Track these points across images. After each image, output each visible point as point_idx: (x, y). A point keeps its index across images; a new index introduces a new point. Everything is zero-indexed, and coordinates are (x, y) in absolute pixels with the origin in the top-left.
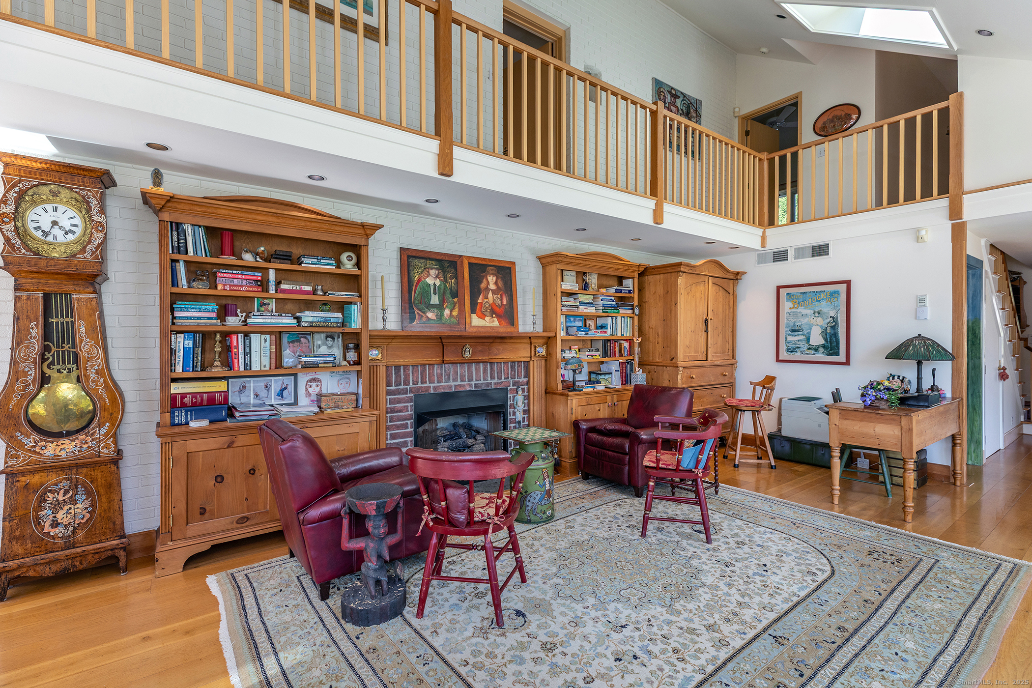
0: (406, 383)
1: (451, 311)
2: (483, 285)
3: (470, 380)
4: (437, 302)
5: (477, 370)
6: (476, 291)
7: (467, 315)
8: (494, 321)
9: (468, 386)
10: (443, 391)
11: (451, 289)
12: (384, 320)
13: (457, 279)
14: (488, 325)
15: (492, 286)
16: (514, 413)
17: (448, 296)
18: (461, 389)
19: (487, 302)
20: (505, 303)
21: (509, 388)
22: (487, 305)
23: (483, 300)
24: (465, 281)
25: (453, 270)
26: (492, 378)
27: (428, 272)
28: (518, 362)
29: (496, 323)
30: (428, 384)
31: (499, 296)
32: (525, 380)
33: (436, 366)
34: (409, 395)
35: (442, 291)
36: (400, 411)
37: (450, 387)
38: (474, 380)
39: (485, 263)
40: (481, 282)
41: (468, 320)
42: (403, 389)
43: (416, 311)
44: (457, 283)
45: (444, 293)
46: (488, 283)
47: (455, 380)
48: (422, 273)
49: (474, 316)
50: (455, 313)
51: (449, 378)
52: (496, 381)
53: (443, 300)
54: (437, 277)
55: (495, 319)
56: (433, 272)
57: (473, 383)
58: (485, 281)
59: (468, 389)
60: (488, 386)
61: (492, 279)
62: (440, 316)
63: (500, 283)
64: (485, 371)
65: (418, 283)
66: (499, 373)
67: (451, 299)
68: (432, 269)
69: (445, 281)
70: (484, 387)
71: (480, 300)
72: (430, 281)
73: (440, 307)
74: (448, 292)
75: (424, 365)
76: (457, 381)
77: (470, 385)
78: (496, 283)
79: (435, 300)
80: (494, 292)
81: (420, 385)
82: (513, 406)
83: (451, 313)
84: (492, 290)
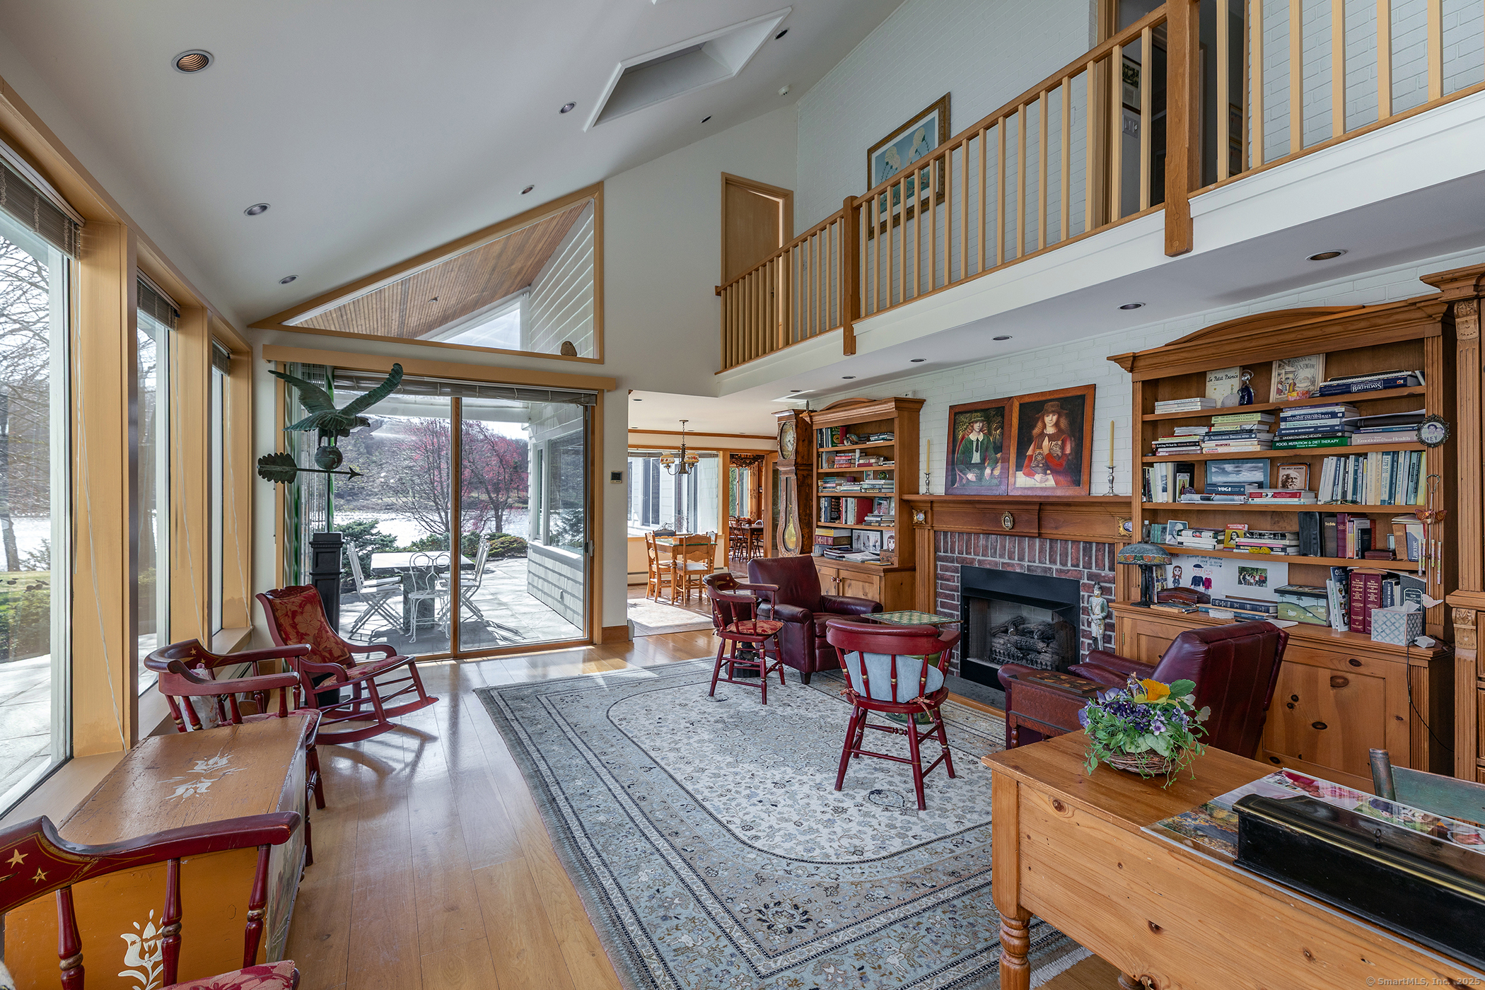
0: (953, 551)
1: (992, 470)
2: (1036, 431)
3: (1021, 559)
4: (979, 461)
5: (1031, 548)
6: (1025, 440)
7: (1011, 472)
8: (1047, 480)
9: (1019, 566)
10: (988, 567)
11: (994, 443)
12: (928, 484)
13: (1002, 429)
14: (1038, 485)
15: (1050, 430)
16: (1089, 624)
17: (991, 452)
18: (1009, 569)
19: (1040, 454)
20: (1068, 451)
21: (1082, 582)
22: (1039, 458)
23: (1034, 451)
24: (1013, 430)
25: (999, 419)
26: (1053, 561)
27: (972, 427)
28: (1098, 543)
29: (1050, 481)
30: (972, 556)
31: (1060, 443)
32: (1111, 574)
33: (981, 536)
34: (956, 565)
35: (985, 446)
36: (948, 580)
37: (996, 564)
38: (1027, 560)
39: (1044, 398)
40: (1033, 427)
41: (1011, 480)
42: (950, 557)
43: (958, 472)
44: (1002, 434)
45: (987, 448)
46: (1045, 426)
47: (1002, 556)
48: (966, 429)
49: (1020, 474)
50: (997, 472)
51: (995, 552)
52: (1058, 566)
53: (983, 460)
54: (981, 430)
55: (1050, 477)
56: (977, 426)
57: (1026, 564)
58: (1040, 424)
59: (1018, 570)
60: (1046, 572)
61: (1050, 420)
62: (980, 478)
63: (1064, 423)
64: (1042, 550)
65: (961, 441)
66: (1064, 555)
67: (993, 456)
68: (976, 422)
69: (990, 433)
70: (1039, 573)
71: (1029, 453)
72: (973, 437)
73: (981, 466)
74: (991, 446)
75: (969, 534)
76: (1004, 558)
77: (1022, 567)
78: (1057, 425)
79: (976, 458)
80: (1052, 438)
81: (965, 555)
82: (1087, 611)
83: (992, 473)
84: (1049, 436)
